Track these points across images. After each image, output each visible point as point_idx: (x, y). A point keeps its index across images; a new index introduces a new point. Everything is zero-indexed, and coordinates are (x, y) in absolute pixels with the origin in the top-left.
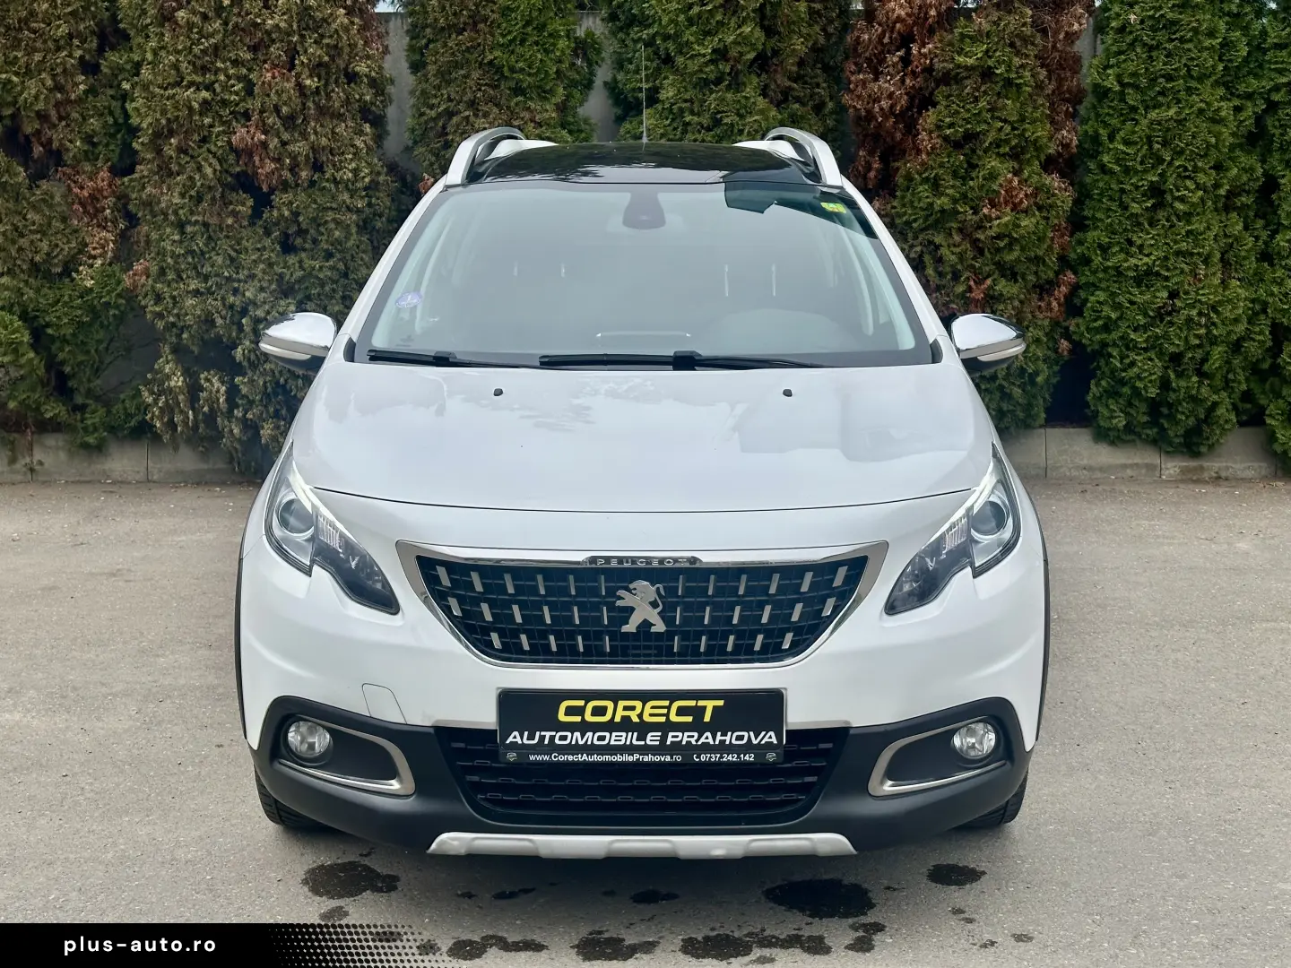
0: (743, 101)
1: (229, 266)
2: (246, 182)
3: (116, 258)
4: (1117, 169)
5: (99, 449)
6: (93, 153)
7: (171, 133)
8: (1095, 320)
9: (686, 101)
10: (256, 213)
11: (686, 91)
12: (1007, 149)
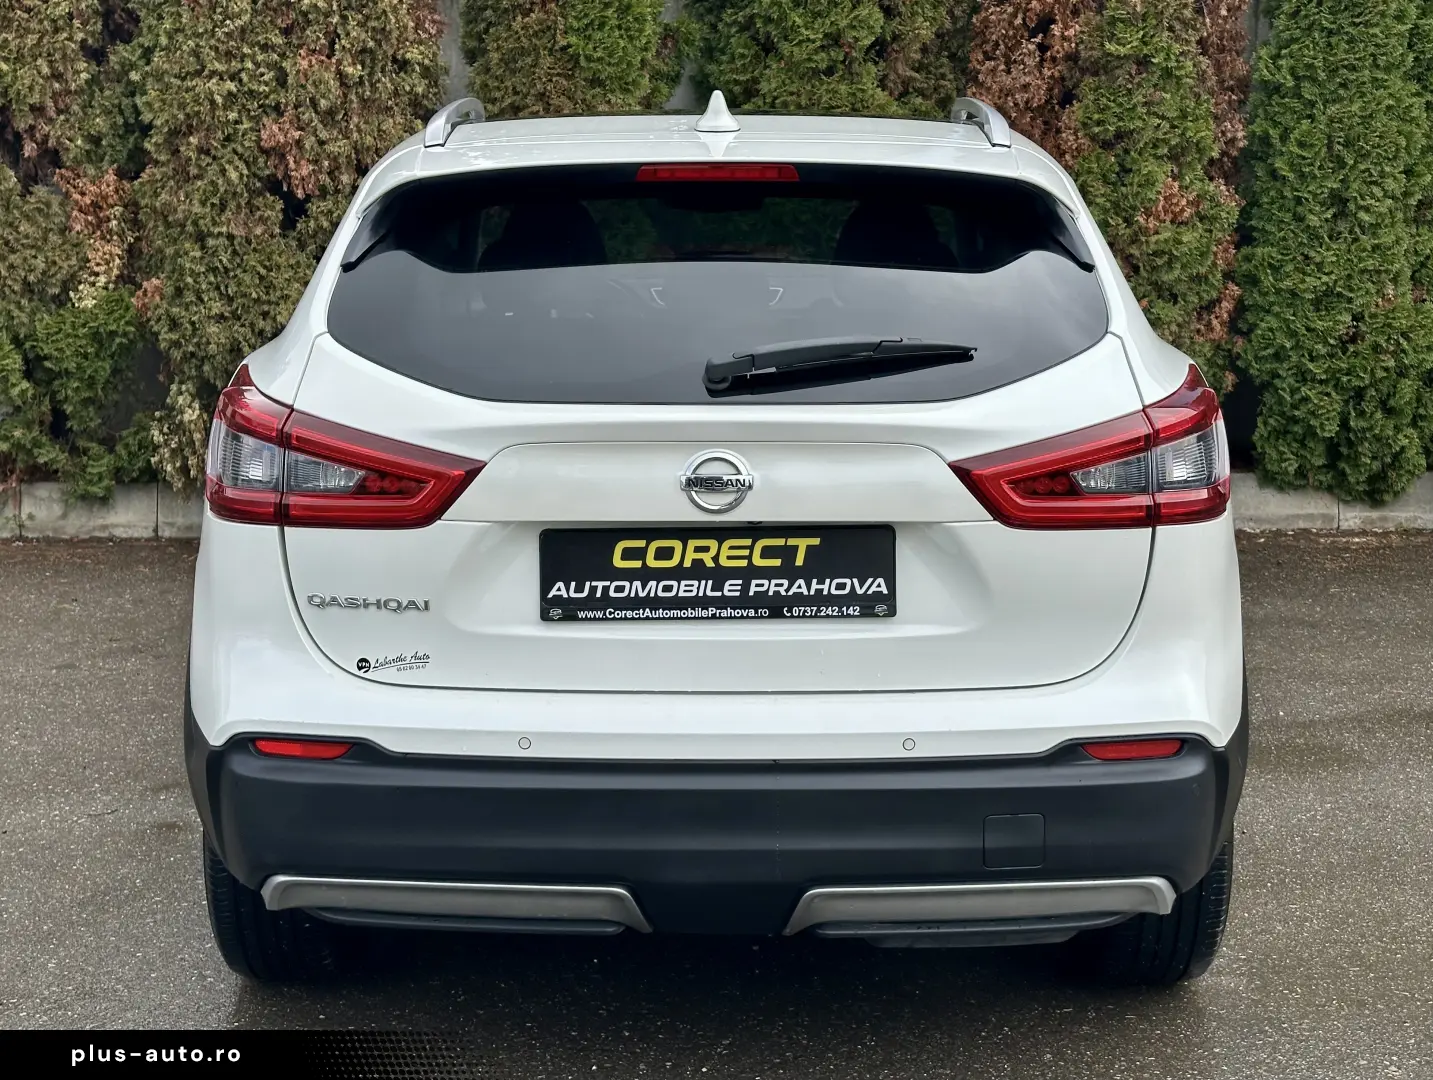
0: (859, 95)
1: (258, 286)
2: (273, 185)
3: (123, 276)
4: (1291, 176)
5: (105, 501)
6: (95, 152)
7: (190, 131)
8: (1266, 348)
9: (792, 94)
10: (288, 224)
11: (792, 82)
12: (1166, 151)
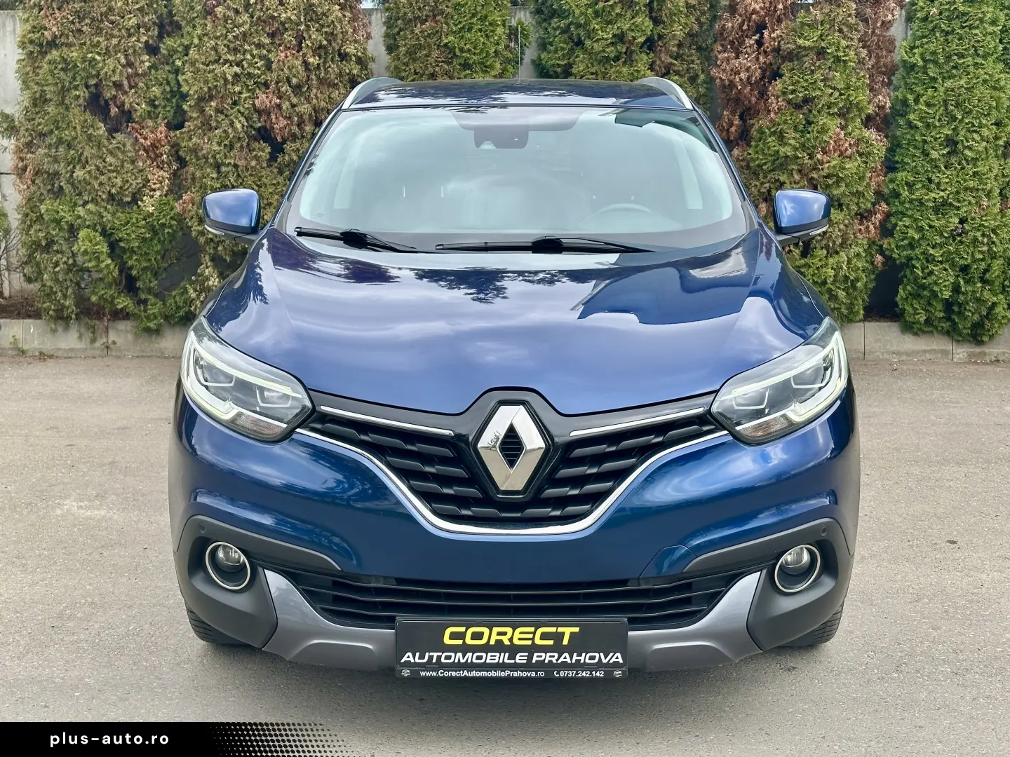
0: (636, 74)
2: (264, 134)
3: (170, 191)
4: (920, 124)
5: (157, 332)
6: (154, 112)
7: (211, 98)
8: (903, 240)
10: (273, 158)
11: (593, 66)
12: (836, 110)
